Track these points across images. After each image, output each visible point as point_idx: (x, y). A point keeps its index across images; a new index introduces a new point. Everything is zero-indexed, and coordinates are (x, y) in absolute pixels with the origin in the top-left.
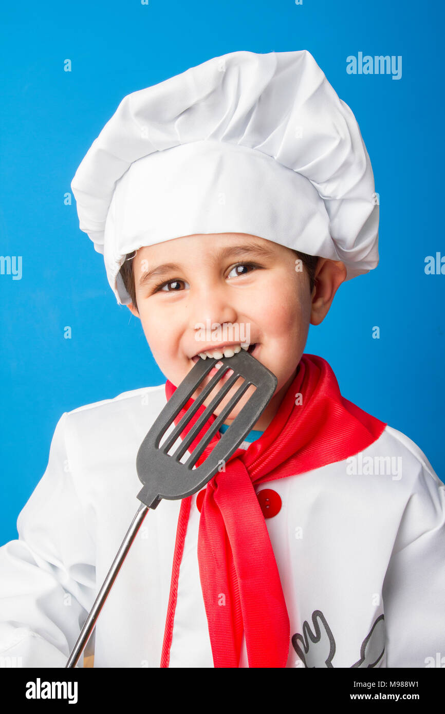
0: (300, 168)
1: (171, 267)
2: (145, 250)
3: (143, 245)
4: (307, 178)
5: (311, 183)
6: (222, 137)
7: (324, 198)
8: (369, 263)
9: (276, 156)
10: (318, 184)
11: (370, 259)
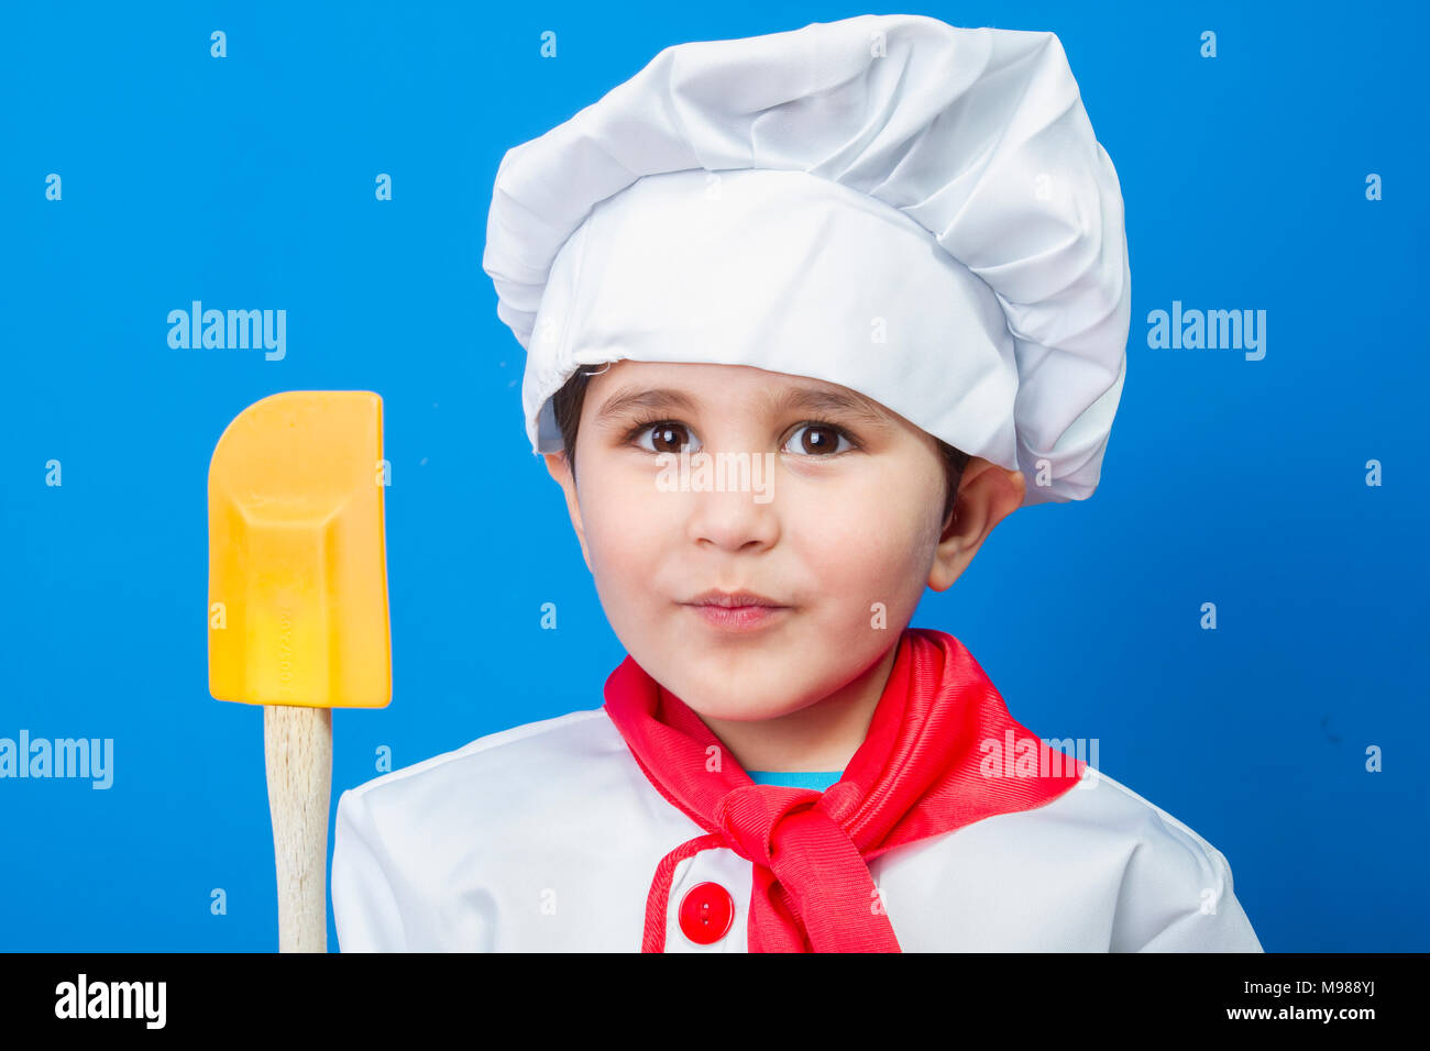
0: (985, 267)
1: (676, 398)
2: (629, 366)
3: (630, 356)
4: (991, 287)
5: (997, 299)
6: (841, 175)
7: (1015, 334)
8: (1075, 486)
9: (941, 234)
10: (1011, 303)
11: (1079, 479)
